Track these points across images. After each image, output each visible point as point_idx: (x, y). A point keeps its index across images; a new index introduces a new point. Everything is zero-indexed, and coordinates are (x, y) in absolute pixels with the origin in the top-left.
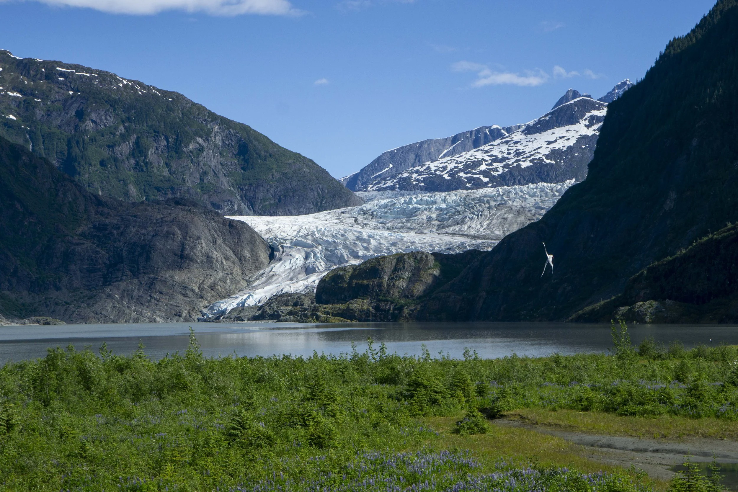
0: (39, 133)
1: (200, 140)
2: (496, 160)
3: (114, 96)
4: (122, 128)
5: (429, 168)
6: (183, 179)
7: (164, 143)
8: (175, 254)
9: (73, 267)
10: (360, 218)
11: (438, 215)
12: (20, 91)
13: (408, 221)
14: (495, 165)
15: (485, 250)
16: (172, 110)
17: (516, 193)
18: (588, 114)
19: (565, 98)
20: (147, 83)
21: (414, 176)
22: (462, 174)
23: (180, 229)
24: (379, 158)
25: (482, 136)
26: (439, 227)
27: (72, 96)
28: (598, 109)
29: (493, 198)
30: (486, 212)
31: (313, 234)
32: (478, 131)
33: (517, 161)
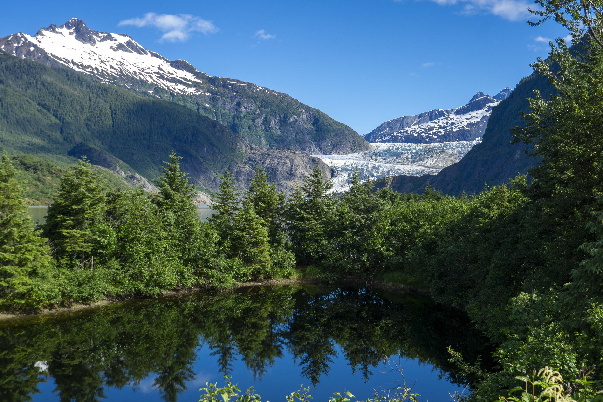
0: (219, 113)
1: (296, 117)
2: (441, 127)
3: (255, 95)
4: (258, 110)
5: (407, 131)
6: (287, 136)
7: (278, 118)
8: (288, 173)
9: (240, 178)
10: (374, 157)
11: (412, 156)
12: (211, 93)
13: (397, 159)
14: (440, 130)
15: (434, 174)
16: (282, 102)
17: (450, 146)
18: (487, 105)
19: (476, 96)
20: (270, 89)
21: (399, 135)
22: (423, 134)
23: (290, 161)
24: (382, 125)
25: (434, 114)
26: (412, 162)
27: (235, 95)
28: (493, 102)
29: (438, 148)
30: (435, 155)
31: (352, 165)
32: (432, 112)
33: (451, 128)
